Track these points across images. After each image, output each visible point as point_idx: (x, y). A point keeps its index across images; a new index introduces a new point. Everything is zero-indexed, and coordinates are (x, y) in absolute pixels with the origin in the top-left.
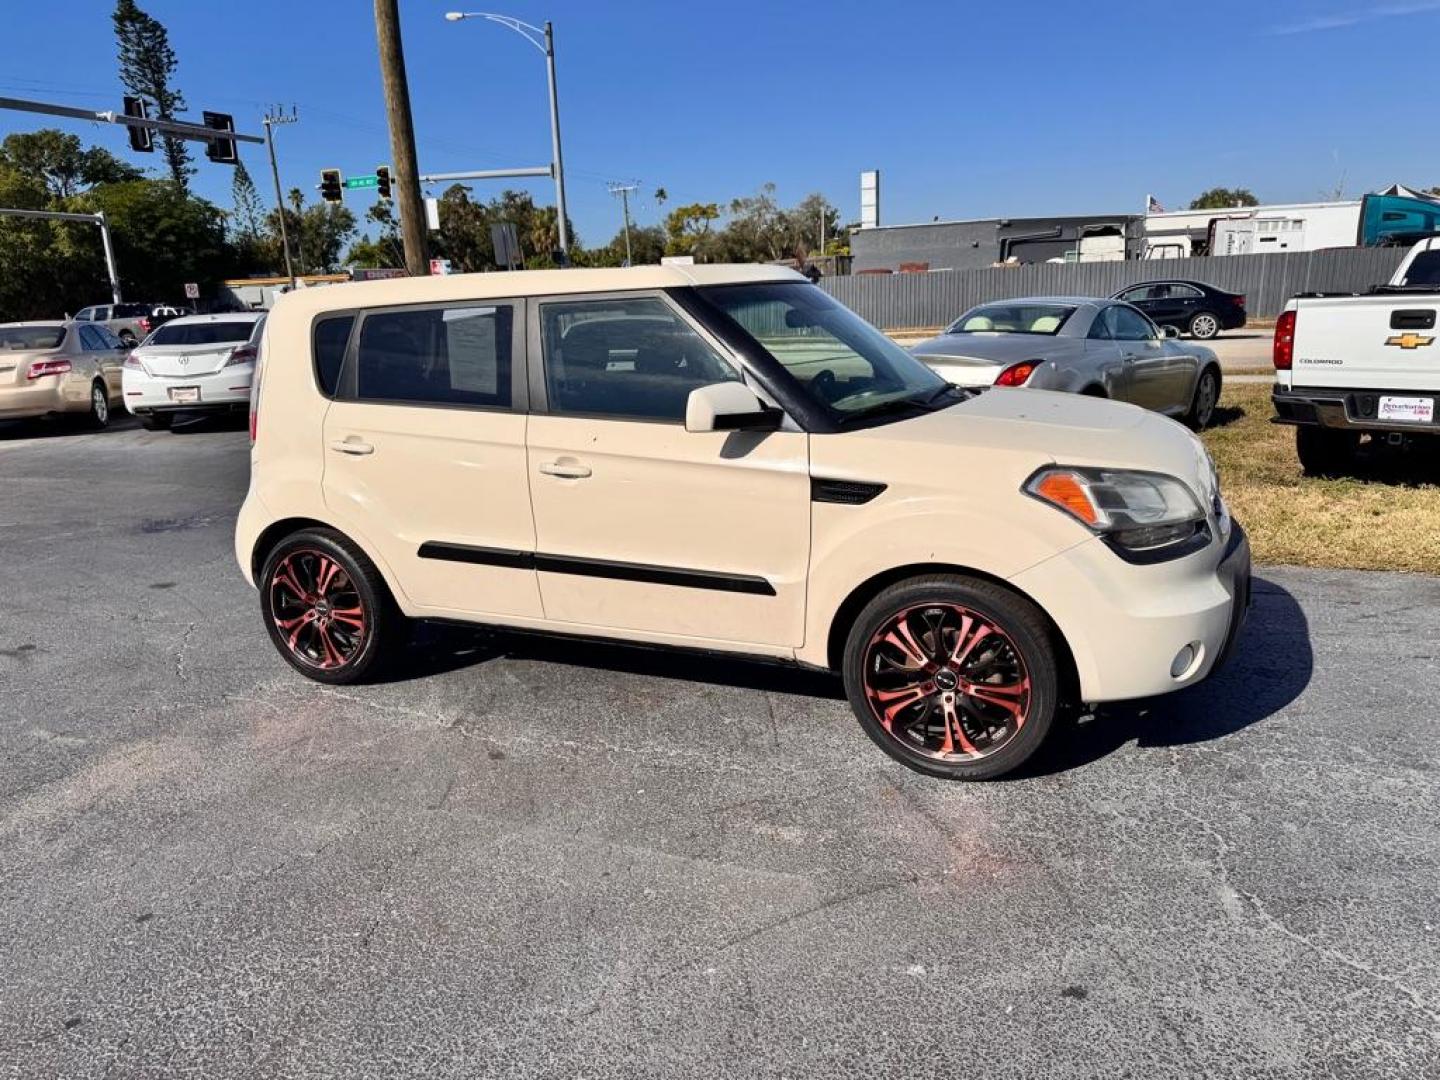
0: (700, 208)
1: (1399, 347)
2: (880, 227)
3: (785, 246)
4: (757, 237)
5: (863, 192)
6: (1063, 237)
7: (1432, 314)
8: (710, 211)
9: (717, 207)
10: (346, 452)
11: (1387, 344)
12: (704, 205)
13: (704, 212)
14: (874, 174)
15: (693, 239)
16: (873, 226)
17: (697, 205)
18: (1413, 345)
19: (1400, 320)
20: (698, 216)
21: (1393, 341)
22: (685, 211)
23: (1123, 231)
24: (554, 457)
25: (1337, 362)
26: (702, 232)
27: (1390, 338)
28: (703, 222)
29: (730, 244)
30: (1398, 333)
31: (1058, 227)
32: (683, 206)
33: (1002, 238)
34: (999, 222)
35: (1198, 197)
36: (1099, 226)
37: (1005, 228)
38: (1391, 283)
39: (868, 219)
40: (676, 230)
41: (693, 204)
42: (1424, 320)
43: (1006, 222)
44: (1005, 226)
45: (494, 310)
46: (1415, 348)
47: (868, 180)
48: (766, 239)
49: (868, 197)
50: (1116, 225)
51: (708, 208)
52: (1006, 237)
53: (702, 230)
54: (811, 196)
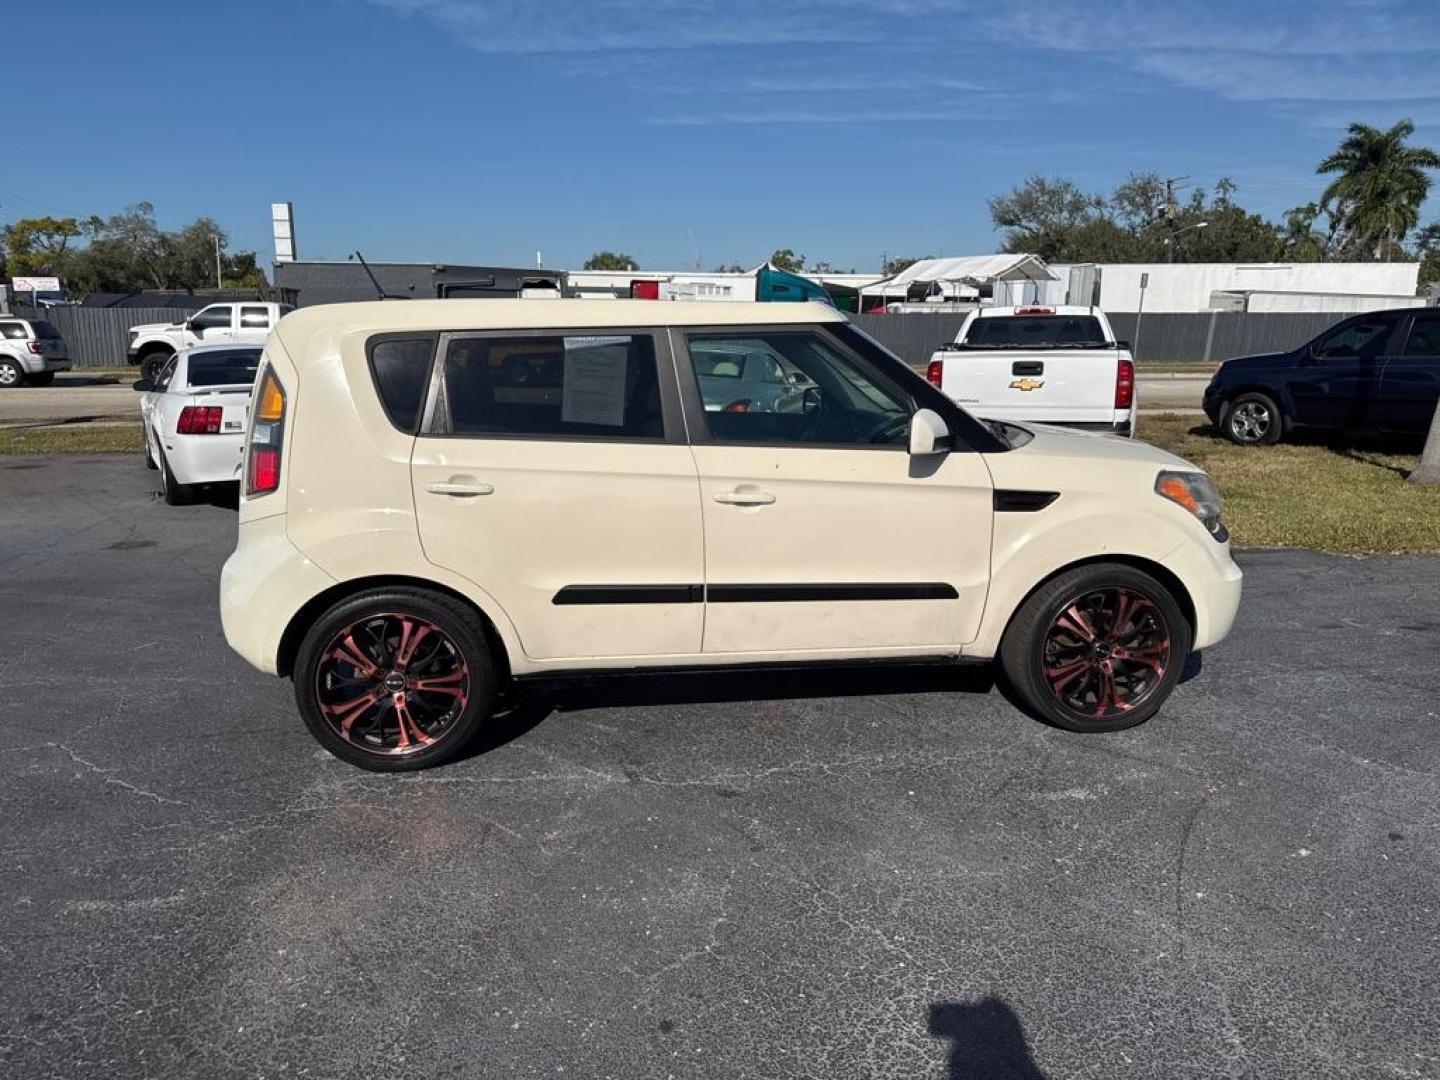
0: (53, 223)
1: (1019, 389)
2: (297, 261)
3: (171, 273)
4: (133, 262)
5: (275, 224)
6: (496, 287)
7: (1040, 365)
8: (67, 227)
9: (77, 223)
10: (450, 494)
11: (1011, 386)
12: (58, 218)
13: (59, 228)
14: (285, 206)
15: (47, 258)
16: (290, 259)
17: (49, 218)
18: (1029, 387)
19: (1020, 369)
20: (51, 231)
21: (1015, 385)
22: (34, 224)
23: (558, 285)
24: (733, 486)
25: (974, 401)
26: (58, 250)
27: (1013, 383)
28: (58, 238)
29: (99, 268)
30: (1018, 378)
31: (491, 276)
32: (30, 218)
33: (437, 283)
34: (434, 267)
35: (590, 259)
36: (537, 279)
37: (441, 274)
38: (956, 341)
39: (283, 251)
40: (21, 246)
41: (44, 217)
42: (1035, 369)
43: (440, 267)
44: (440, 271)
45: (627, 339)
46: (1030, 390)
47: (280, 211)
48: (143, 262)
49: (282, 230)
50: (551, 279)
51: (63, 222)
52: (443, 282)
53: (58, 248)
54: (200, 221)
